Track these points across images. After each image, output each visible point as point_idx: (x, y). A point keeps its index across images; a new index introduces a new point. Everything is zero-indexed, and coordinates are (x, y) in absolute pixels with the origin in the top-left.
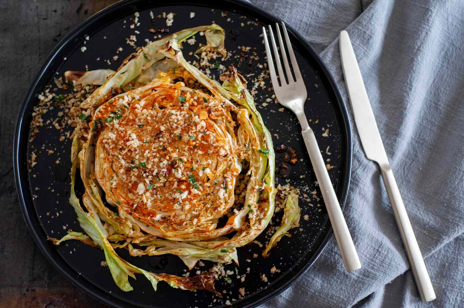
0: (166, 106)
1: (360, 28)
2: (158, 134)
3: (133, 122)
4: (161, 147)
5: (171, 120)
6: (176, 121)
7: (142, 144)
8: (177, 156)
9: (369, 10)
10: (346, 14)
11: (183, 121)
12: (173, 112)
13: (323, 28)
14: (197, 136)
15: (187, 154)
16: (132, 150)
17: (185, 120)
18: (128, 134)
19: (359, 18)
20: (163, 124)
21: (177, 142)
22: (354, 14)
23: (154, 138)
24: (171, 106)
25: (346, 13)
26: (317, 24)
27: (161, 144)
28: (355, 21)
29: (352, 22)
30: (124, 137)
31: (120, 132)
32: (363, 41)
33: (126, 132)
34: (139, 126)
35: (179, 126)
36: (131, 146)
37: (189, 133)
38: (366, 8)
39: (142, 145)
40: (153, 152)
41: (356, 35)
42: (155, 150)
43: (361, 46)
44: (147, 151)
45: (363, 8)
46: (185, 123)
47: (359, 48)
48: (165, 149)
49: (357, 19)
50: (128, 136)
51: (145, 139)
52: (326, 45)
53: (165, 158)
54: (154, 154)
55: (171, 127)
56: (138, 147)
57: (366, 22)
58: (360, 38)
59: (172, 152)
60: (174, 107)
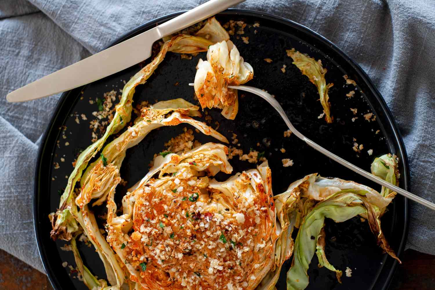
0: (162, 272)
1: (59, 12)
2: (189, 254)
3: (202, 283)
4: (195, 241)
5: (167, 256)
6: (163, 253)
7: (210, 258)
8: (188, 221)
9: (38, 4)
10: (45, 29)
11: (157, 246)
12: (160, 262)
13: (62, 54)
14: (156, 223)
15: (178, 216)
16: (222, 259)
17: (155, 246)
18: (215, 277)
19: (48, 15)
20: (178, 259)
21: (178, 233)
22: (44, 21)
23: (195, 254)
24: (158, 269)
25: (43, 30)
26: (59, 61)
27: (192, 244)
28: (52, 18)
29: (53, 22)
30: (220, 277)
31: (221, 284)
32: (73, 8)
33: (215, 280)
34: (199, 275)
35: (165, 245)
36: (221, 264)
37: (161, 232)
38: (35, 7)
39: (210, 256)
40: (205, 242)
41: (68, 16)
42: (202, 243)
43: (80, 9)
44: (210, 247)
45: (35, 11)
46: (158, 244)
47: (82, 12)
48: (193, 237)
49: (50, 17)
50: (216, 275)
51: (204, 260)
52: (82, 49)
53: (200, 228)
54: (206, 240)
55: (172, 250)
56: (215, 258)
57: (52, 6)
58: (71, 12)
59: (189, 228)
60: (156, 265)
